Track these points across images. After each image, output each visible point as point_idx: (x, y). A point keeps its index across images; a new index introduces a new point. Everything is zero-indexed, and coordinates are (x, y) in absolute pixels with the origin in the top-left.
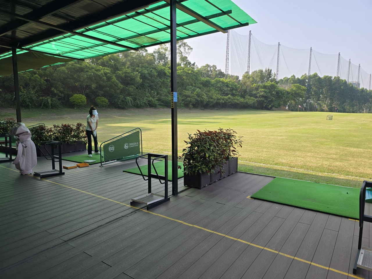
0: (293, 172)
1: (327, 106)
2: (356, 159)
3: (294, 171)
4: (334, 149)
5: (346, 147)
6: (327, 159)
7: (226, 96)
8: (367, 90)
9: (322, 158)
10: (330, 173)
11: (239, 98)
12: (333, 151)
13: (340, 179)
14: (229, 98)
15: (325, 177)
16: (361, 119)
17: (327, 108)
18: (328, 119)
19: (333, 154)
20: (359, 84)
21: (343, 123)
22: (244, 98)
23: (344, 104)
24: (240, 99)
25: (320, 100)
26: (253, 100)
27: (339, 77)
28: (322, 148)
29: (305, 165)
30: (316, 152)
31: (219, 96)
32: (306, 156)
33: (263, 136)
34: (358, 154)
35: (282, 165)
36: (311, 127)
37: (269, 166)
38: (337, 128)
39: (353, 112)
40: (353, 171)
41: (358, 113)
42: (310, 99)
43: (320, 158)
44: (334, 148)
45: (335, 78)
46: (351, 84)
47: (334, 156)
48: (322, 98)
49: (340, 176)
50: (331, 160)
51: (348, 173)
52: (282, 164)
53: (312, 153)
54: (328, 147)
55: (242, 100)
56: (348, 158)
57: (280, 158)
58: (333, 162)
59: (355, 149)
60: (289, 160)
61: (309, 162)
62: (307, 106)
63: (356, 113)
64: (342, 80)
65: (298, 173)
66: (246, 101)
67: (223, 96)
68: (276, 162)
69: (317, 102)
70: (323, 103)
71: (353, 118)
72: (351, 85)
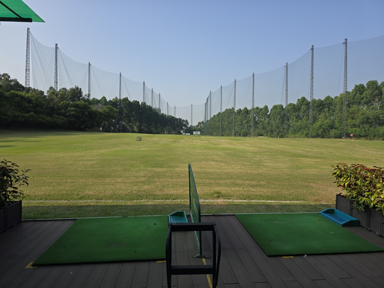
0: (100, 206)
1: (137, 128)
2: (161, 180)
3: (102, 204)
4: (142, 172)
5: (152, 167)
6: (136, 183)
7: (27, 113)
8: (166, 115)
9: (132, 182)
10: (139, 199)
11: (44, 116)
12: (142, 174)
13: (148, 205)
14: (32, 116)
15: (134, 206)
16: (163, 140)
17: (137, 129)
18: (138, 140)
19: (142, 177)
20: (160, 110)
21: (150, 143)
22: (51, 117)
23: (150, 127)
24: (46, 118)
25: (131, 123)
26: (63, 119)
27: (145, 103)
28: (132, 171)
29: (114, 194)
30: (126, 177)
31: (17, 113)
32: (116, 182)
33: (70, 162)
34: (163, 174)
35: (88, 199)
36: (123, 148)
37: (72, 202)
38: (146, 149)
39: (158, 133)
40: (159, 194)
41: (161, 134)
42: (122, 121)
43: (130, 183)
44: (142, 170)
45: (142, 103)
46: (154, 109)
47: (143, 179)
48: (133, 120)
49: (148, 202)
50: (140, 184)
51: (155, 197)
52: (89, 197)
53: (122, 177)
54: (137, 170)
55: (49, 119)
56: (155, 179)
57: (86, 189)
58: (142, 186)
59: (160, 169)
60: (97, 191)
61: (119, 190)
62: (119, 127)
63: (160, 134)
64: (147, 105)
65: (106, 206)
66: (53, 120)
67: (23, 113)
68: (81, 195)
69: (128, 124)
70: (134, 125)
71: (158, 139)
72: (155, 111)
